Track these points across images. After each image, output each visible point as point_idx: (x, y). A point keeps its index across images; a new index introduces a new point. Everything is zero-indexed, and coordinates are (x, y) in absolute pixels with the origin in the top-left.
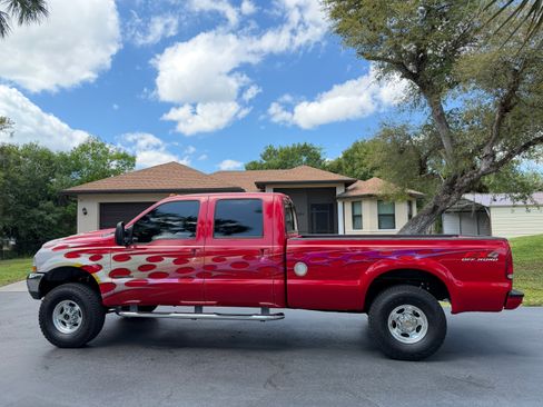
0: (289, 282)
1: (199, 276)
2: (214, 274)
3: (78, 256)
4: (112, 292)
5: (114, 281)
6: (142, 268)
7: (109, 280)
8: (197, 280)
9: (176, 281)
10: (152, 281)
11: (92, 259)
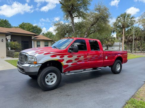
0: (105, 61)
1: (89, 61)
2: (92, 60)
3: (56, 56)
4: (67, 68)
5: (68, 64)
6: (76, 59)
7: (66, 64)
8: (88, 62)
9: (84, 63)
10: (78, 63)
11: (60, 57)
